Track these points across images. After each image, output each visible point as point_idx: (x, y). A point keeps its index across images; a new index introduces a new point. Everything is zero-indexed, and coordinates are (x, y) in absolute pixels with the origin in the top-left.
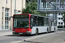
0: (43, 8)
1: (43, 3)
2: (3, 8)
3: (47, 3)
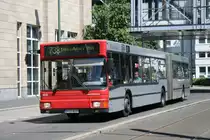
0: (150, 20)
1: (150, 6)
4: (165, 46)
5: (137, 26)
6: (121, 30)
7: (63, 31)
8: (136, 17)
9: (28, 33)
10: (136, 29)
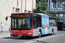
0: (54, 8)
2: (14, 8)
3: (57, 3)
4: (58, 16)
5: (49, 10)
6: (44, 11)
7: (27, 11)
8: (49, 7)
9: (16, 11)
10: (49, 11)
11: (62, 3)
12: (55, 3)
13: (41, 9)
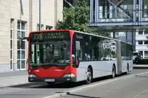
0: (104, 18)
3: (111, 8)
5: (94, 22)
8: (94, 16)
10: (93, 25)
11: (122, 6)
12: (106, 7)
13: (76, 20)
